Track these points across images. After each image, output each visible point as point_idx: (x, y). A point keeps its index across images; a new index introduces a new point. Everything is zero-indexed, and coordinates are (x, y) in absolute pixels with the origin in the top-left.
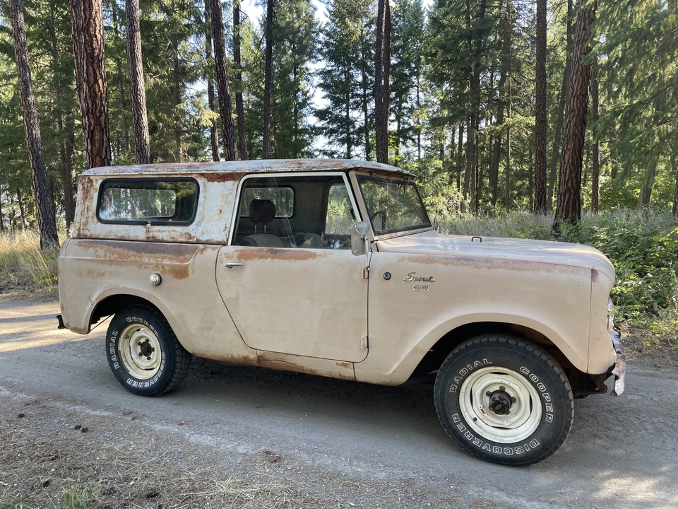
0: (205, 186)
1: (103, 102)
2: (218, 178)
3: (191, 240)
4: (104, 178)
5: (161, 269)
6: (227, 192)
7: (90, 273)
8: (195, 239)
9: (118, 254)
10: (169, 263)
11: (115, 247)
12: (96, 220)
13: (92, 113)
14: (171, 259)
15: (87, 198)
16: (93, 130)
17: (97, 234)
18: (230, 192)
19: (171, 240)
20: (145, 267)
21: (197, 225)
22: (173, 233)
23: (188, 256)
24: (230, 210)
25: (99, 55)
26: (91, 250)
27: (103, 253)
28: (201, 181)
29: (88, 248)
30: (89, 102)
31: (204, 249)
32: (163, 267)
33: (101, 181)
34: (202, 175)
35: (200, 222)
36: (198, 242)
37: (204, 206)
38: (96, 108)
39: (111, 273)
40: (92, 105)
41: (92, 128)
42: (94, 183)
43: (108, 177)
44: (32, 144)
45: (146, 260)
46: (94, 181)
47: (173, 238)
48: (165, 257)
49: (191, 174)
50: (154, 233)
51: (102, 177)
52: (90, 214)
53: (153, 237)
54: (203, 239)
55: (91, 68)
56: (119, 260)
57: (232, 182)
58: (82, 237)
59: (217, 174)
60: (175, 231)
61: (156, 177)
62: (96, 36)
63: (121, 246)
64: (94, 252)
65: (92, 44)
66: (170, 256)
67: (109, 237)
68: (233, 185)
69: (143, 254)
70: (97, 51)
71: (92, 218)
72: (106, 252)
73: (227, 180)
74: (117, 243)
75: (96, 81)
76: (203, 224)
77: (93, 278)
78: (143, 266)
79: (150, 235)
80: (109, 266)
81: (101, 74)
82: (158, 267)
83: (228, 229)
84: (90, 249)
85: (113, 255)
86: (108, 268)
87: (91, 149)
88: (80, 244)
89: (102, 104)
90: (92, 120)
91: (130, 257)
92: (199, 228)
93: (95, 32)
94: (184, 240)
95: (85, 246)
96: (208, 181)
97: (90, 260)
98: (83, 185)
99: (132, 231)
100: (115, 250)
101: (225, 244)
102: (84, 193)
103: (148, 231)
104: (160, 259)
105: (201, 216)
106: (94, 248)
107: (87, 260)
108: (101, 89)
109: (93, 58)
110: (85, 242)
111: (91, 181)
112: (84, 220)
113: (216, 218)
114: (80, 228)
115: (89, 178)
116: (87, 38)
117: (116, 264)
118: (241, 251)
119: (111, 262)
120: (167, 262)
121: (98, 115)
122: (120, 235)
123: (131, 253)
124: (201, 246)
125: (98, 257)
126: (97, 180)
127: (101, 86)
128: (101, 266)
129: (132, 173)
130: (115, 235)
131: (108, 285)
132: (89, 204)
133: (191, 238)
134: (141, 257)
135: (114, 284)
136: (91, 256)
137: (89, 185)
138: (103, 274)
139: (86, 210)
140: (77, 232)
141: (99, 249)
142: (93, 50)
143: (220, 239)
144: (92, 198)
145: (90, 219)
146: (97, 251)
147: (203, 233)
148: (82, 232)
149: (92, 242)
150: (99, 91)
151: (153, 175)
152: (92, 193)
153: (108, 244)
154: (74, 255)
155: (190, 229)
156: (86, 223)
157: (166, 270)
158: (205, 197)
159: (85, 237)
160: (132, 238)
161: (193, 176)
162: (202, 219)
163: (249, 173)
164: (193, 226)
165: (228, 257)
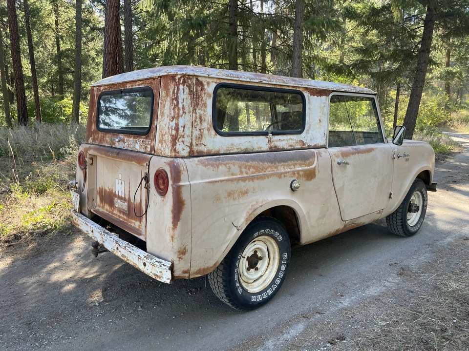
0: (309, 100)
2: (317, 93)
3: (304, 146)
4: (218, 81)
5: (297, 175)
6: (323, 105)
7: (230, 194)
8: (307, 145)
9: (254, 167)
10: (300, 168)
11: (248, 161)
12: (213, 132)
14: (300, 165)
15: (197, 105)
17: (217, 148)
18: (324, 105)
19: (290, 148)
20: (285, 176)
21: (307, 132)
22: (290, 141)
23: (311, 160)
24: (326, 119)
26: (222, 168)
27: (238, 169)
28: (306, 94)
29: (218, 167)
31: (319, 153)
32: (298, 173)
33: (214, 85)
34: (306, 89)
35: (308, 130)
36: (309, 148)
37: (309, 116)
39: (254, 190)
42: (206, 87)
43: (222, 81)
45: (282, 170)
46: (205, 83)
47: (291, 146)
48: (296, 164)
49: (299, 87)
50: (275, 143)
51: (215, 80)
52: (205, 125)
53: (275, 147)
54: (312, 144)
56: (257, 174)
57: (325, 97)
58: (196, 154)
59: (316, 89)
60: (292, 139)
61: (271, 86)
63: (253, 159)
64: (227, 170)
66: (299, 162)
67: (232, 152)
68: (326, 100)
69: (277, 164)
71: (209, 130)
72: (240, 167)
73: (322, 95)
76: (310, 132)
77: (234, 199)
78: (283, 176)
79: (272, 145)
80: (251, 182)
82: (294, 174)
83: (326, 135)
84: (220, 167)
85: (249, 169)
86: (249, 185)
88: (202, 163)
91: (266, 169)
92: (308, 135)
94: (299, 147)
95: (212, 166)
96: (311, 95)
97: (227, 180)
98: (189, 87)
99: (255, 142)
100: (249, 164)
101: (325, 147)
102: (192, 98)
103: (270, 142)
104: (292, 167)
105: (309, 125)
106: (225, 165)
110: (207, 159)
111: (200, 83)
112: (196, 133)
113: (318, 127)
114: (191, 144)
115: (197, 80)
117: (258, 179)
119: (252, 178)
122: (243, 147)
123: (266, 164)
125: (233, 174)
126: (208, 83)
128: (242, 184)
129: (248, 80)
130: (238, 149)
131: (254, 203)
132: (202, 112)
133: (304, 144)
134: (276, 167)
135: (261, 200)
136: (225, 176)
137: (199, 88)
138: (246, 193)
139: (198, 120)
140: (188, 149)
141: (232, 166)
144: (205, 105)
145: (205, 132)
146: (229, 168)
147: (311, 140)
148: (195, 148)
149: (216, 159)
151: (269, 84)
152: (204, 98)
153: (237, 159)
154: (202, 179)
155: (302, 136)
156: (200, 137)
157: (300, 175)
158: (309, 109)
159: (200, 154)
160: (256, 150)
161: (301, 89)
162: (309, 128)
163: (334, 91)
164: (303, 134)
165: (336, 157)
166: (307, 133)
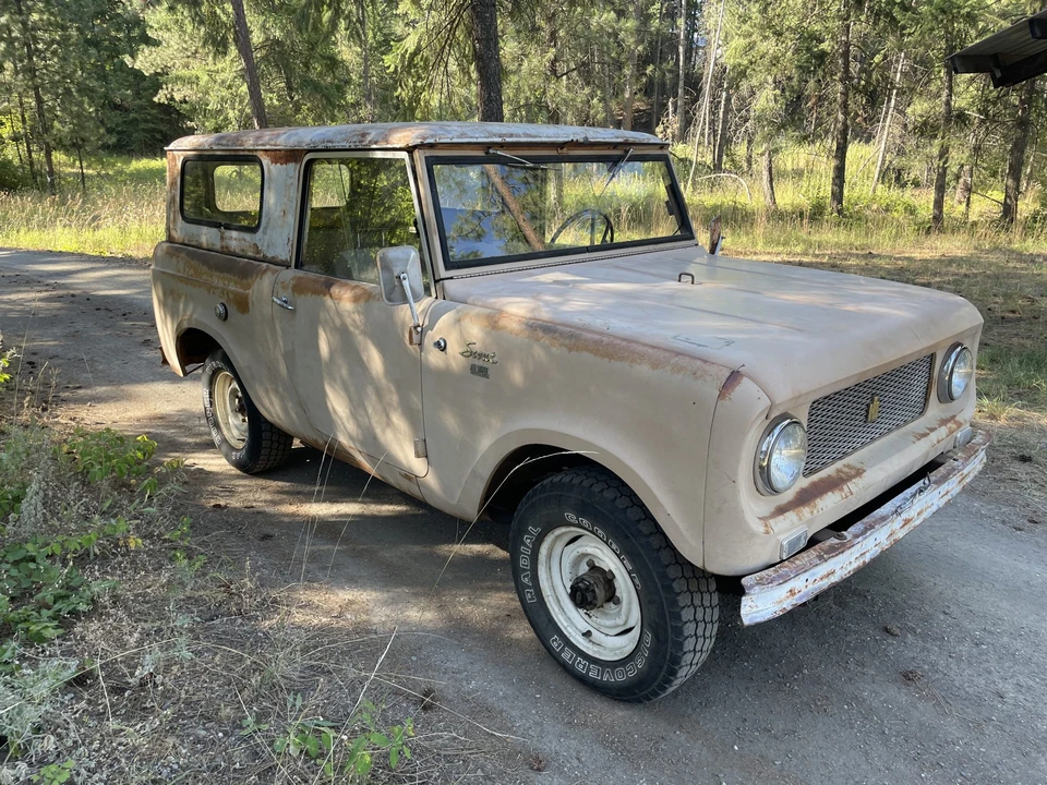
0: (269, 171)
2: (280, 158)
3: (258, 256)
4: (185, 154)
5: (227, 297)
6: (289, 181)
8: (261, 254)
9: (194, 269)
10: (234, 288)
11: (193, 258)
12: (180, 216)
14: (235, 283)
15: (172, 184)
17: (182, 236)
18: (292, 180)
19: (241, 253)
20: (214, 292)
22: (244, 242)
23: (250, 280)
24: (293, 211)
26: (174, 260)
27: (183, 266)
28: (265, 162)
31: (265, 271)
32: (229, 295)
33: (182, 158)
34: (266, 152)
35: (265, 228)
36: (265, 259)
37: (269, 203)
42: (177, 162)
43: (187, 153)
45: (215, 281)
46: (177, 158)
47: (243, 250)
48: (231, 280)
49: (256, 150)
50: (227, 241)
51: (183, 153)
52: (177, 207)
53: (227, 247)
54: (270, 255)
56: (194, 278)
57: (294, 165)
58: (172, 240)
59: (280, 151)
61: (226, 153)
63: (198, 258)
64: (176, 263)
66: (236, 277)
67: (192, 243)
68: (295, 170)
69: (214, 272)
71: (178, 213)
72: (185, 264)
73: (289, 162)
74: (195, 252)
76: (269, 231)
77: (174, 300)
78: (212, 290)
79: (224, 243)
80: (186, 286)
82: (224, 293)
83: (290, 242)
84: (174, 258)
85: (190, 269)
86: (185, 288)
88: (167, 251)
91: (203, 275)
92: (265, 237)
94: (250, 254)
95: (170, 255)
96: (272, 162)
97: (172, 275)
99: (210, 236)
100: (192, 262)
101: (288, 267)
103: (222, 238)
104: (226, 282)
105: (267, 219)
106: (178, 257)
107: (169, 274)
110: (172, 247)
111: (174, 158)
112: (172, 216)
113: (280, 224)
114: (170, 227)
115: (173, 154)
117: (191, 284)
118: (300, 278)
119: (187, 281)
120: (232, 287)
122: (199, 240)
123: (204, 268)
124: (265, 265)
125: (179, 271)
126: (179, 157)
128: (180, 285)
129: (206, 147)
130: (195, 241)
132: (175, 192)
133: (258, 252)
134: (211, 277)
136: (173, 270)
137: (174, 164)
139: (173, 201)
140: (168, 233)
143: (284, 258)
144: (176, 184)
145: (177, 215)
146: (180, 262)
147: (269, 246)
148: (171, 233)
149: (176, 249)
151: (223, 150)
153: (188, 253)
155: (258, 238)
156: (174, 221)
158: (269, 189)
159: (174, 240)
160: (209, 246)
161: (258, 154)
162: (268, 223)
163: (309, 151)
164: (260, 233)
165: (283, 288)
166: (264, 233)
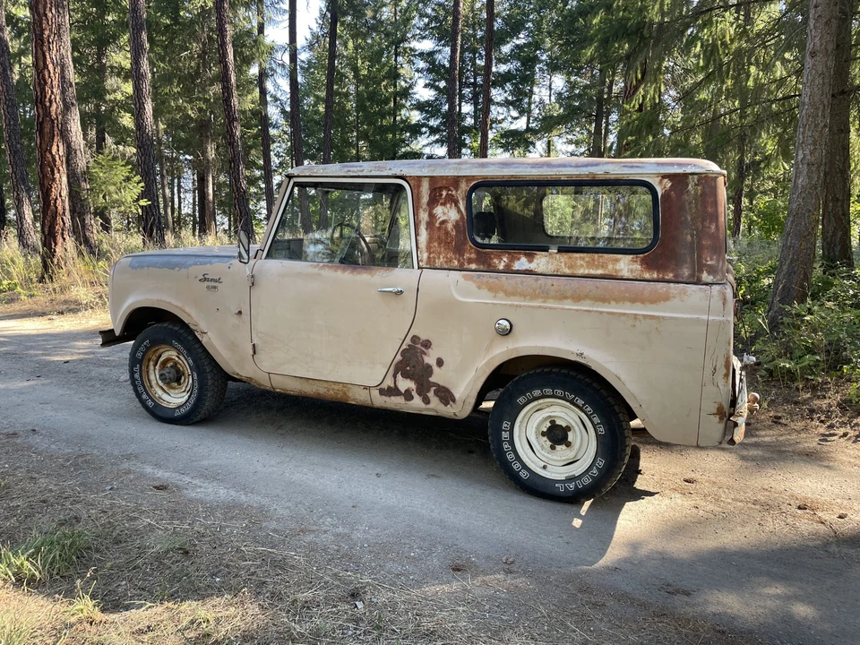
1: (54, 90)
13: (41, 103)
16: (42, 121)
25: (49, 36)
30: (38, 90)
38: (46, 97)
40: (41, 94)
41: (41, 119)
44: (9, 137)
55: (40, 52)
62: (46, 15)
65: (41, 24)
70: (47, 33)
75: (46, 66)
81: (52, 59)
87: (41, 143)
89: (52, 92)
90: (40, 111)
93: (45, 11)
108: (52, 75)
109: (42, 40)
116: (36, 17)
121: (48, 104)
127: (52, 71)
142: (42, 31)
150: (50, 77)
